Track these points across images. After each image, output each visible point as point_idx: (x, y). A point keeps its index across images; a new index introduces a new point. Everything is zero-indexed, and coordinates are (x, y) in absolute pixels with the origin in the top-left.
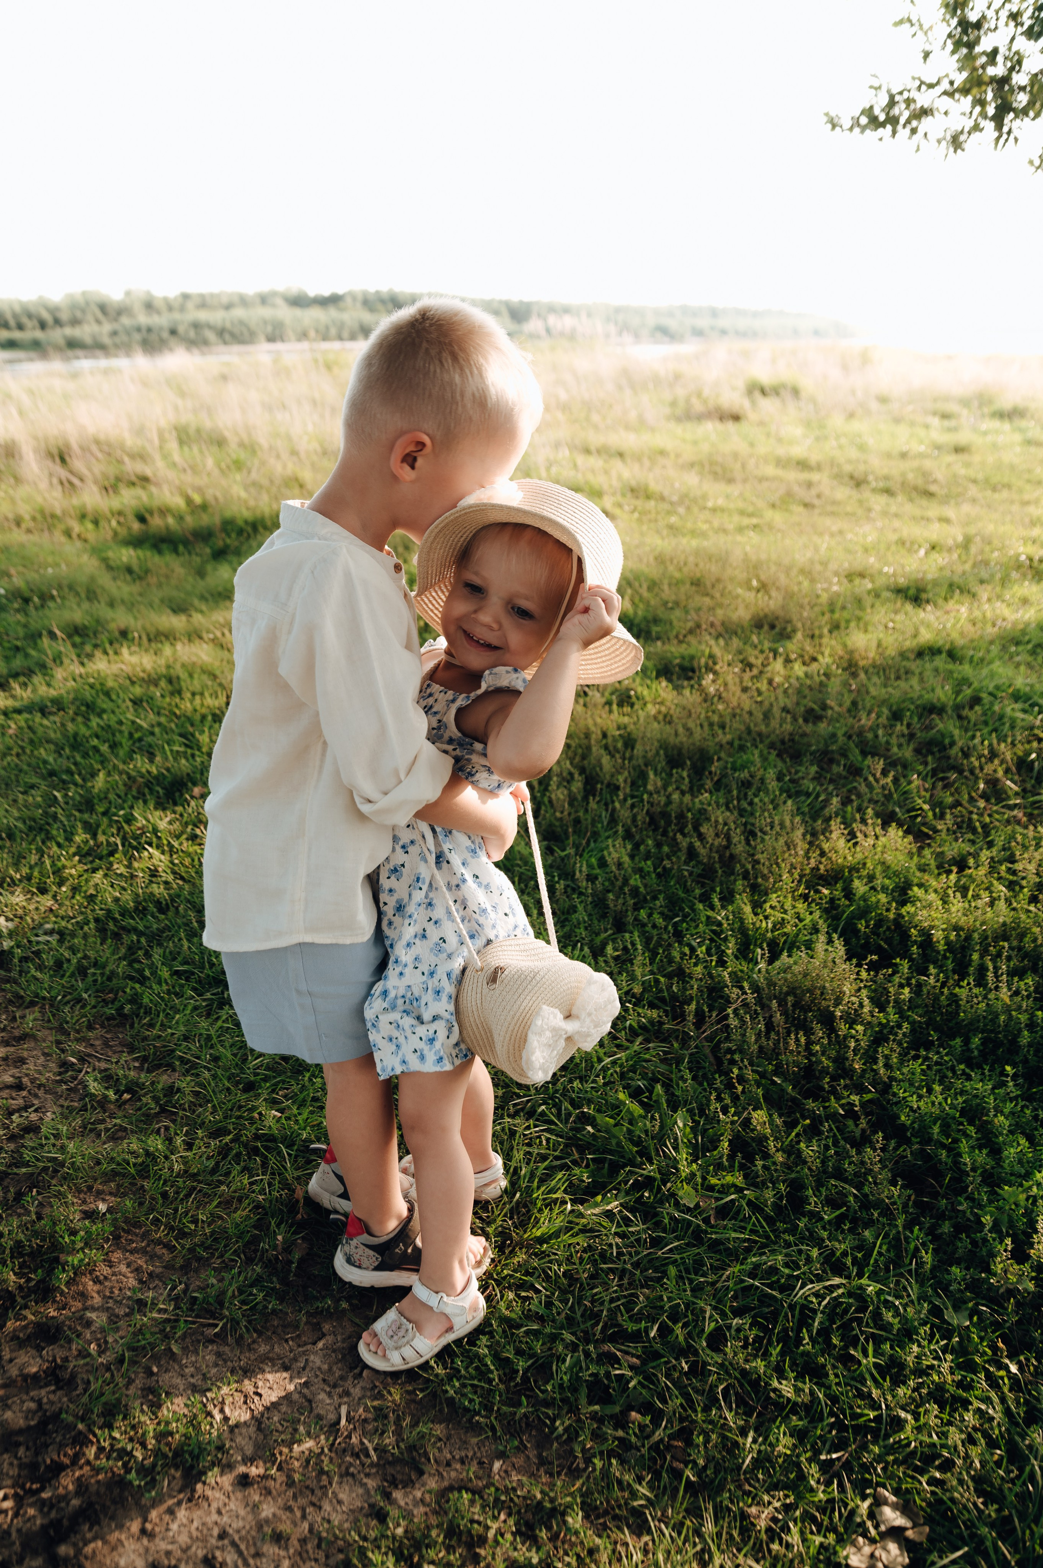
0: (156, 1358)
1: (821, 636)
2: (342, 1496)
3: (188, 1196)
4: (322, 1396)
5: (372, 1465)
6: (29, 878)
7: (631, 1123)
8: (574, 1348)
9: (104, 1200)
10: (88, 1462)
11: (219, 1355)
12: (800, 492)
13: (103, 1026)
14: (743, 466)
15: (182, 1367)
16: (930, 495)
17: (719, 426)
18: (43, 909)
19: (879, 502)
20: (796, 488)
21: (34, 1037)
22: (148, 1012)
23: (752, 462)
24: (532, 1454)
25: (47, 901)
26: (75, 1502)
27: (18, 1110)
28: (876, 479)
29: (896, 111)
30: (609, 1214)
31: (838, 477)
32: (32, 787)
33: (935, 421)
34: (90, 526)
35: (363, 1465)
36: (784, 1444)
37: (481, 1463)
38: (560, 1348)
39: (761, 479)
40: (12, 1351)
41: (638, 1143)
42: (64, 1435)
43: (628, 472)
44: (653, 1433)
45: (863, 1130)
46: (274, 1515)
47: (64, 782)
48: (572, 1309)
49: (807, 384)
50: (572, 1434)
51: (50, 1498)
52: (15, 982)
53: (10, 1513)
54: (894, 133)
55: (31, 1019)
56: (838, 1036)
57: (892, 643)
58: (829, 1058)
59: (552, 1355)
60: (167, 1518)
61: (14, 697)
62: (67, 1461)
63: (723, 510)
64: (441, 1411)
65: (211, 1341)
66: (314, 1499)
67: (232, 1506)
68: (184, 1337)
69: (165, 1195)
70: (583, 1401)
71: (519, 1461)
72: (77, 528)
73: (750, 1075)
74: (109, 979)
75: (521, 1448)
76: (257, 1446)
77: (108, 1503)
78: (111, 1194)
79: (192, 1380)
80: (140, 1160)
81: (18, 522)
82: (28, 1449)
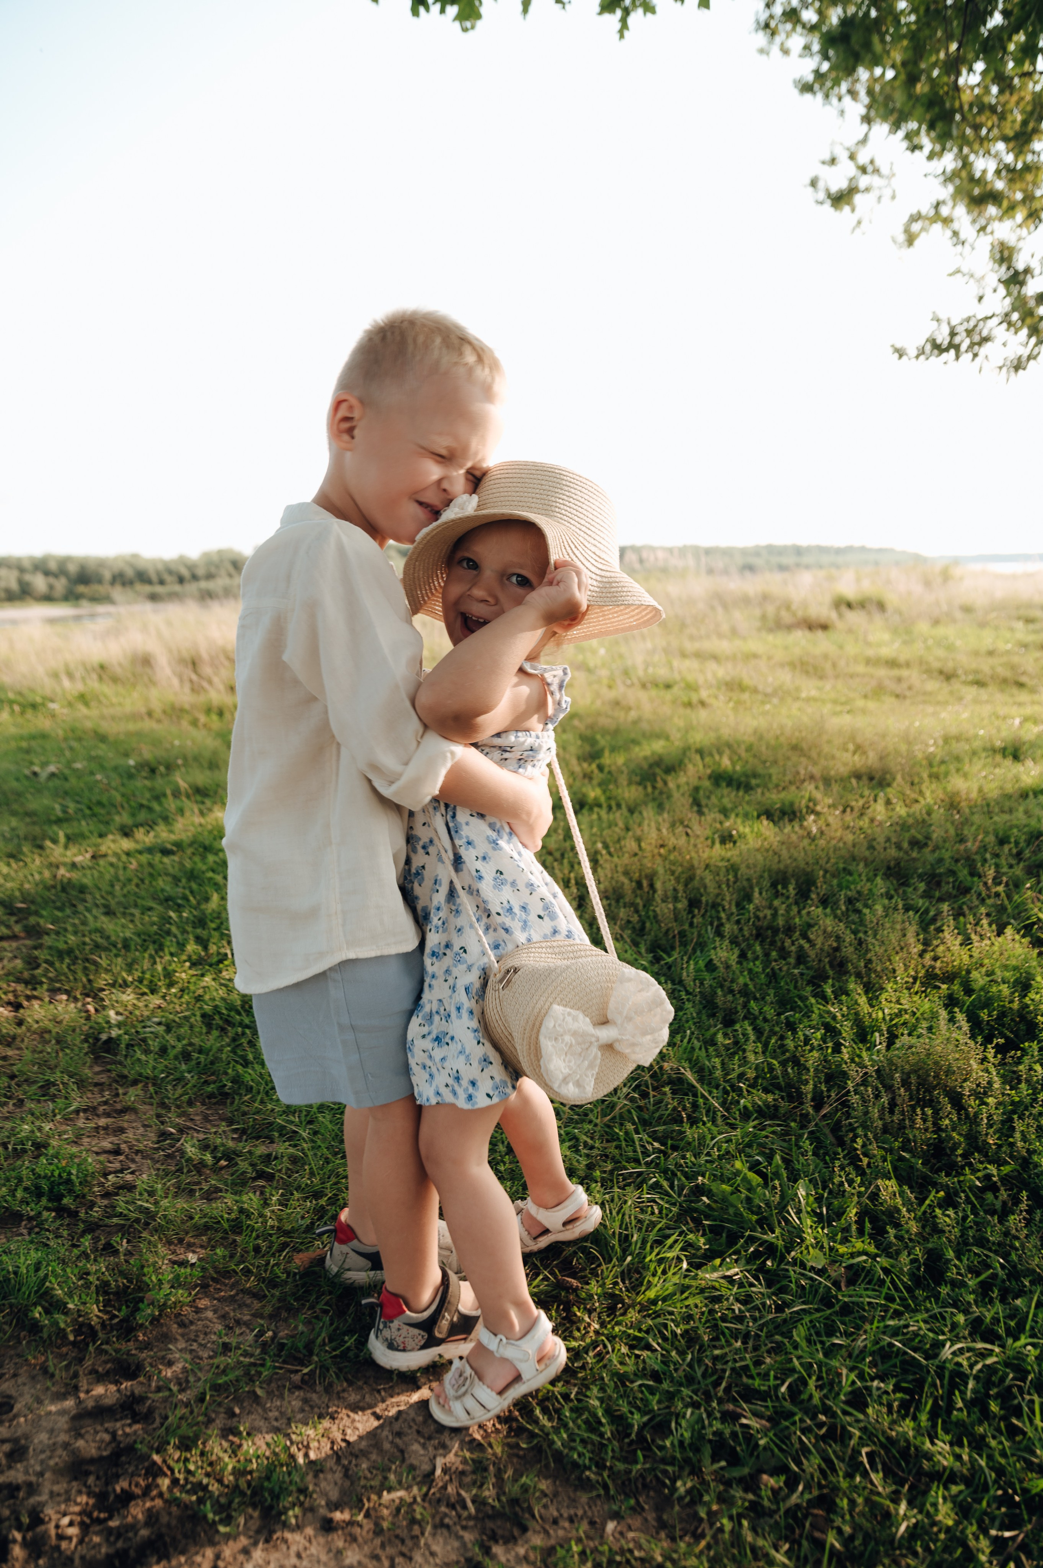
0: (238, 1400)
1: (920, 783)
2: (435, 1548)
3: (281, 1251)
4: (416, 1447)
5: (470, 1517)
6: (141, 981)
7: (749, 1190)
8: (696, 1405)
9: (194, 1252)
10: (161, 1495)
11: (305, 1401)
12: (891, 685)
13: (203, 1104)
14: (834, 665)
15: (265, 1410)
16: (1021, 685)
17: (807, 633)
18: (151, 1006)
19: (971, 692)
20: (887, 683)
21: (134, 1110)
22: (250, 1089)
23: (842, 663)
24: (651, 1516)
25: (155, 1001)
26: (144, 1532)
27: (115, 1172)
28: (966, 673)
29: (957, 340)
30: (730, 1279)
31: (929, 671)
32: (150, 909)
33: (1020, 625)
34: (215, 717)
35: (459, 1516)
36: (945, 1515)
37: (592, 1523)
38: (680, 1405)
39: (852, 676)
40: (89, 1384)
41: (758, 1211)
42: (137, 1467)
43: (721, 672)
44: (788, 1496)
45: (1004, 1203)
46: (359, 1563)
47: (179, 906)
48: (690, 1365)
49: (892, 599)
50: (695, 1496)
51: (118, 1528)
52: (121, 1063)
53: (75, 1540)
54: (957, 357)
55: (133, 1095)
56: (967, 1115)
57: (992, 790)
58: (960, 1134)
59: (671, 1414)
60: (241, 1558)
61: (137, 842)
62: (138, 1491)
63: (815, 700)
64: (547, 1466)
65: (298, 1388)
66: (404, 1550)
67: (313, 1550)
68: (269, 1381)
69: (257, 1249)
70: (707, 1460)
71: (637, 1522)
72: (203, 719)
73: (874, 1149)
74: (212, 1063)
75: (637, 1509)
76: (343, 1492)
77: (179, 1537)
78: (202, 1247)
79: (275, 1424)
80: (233, 1216)
81: (150, 714)
82: (98, 1478)
